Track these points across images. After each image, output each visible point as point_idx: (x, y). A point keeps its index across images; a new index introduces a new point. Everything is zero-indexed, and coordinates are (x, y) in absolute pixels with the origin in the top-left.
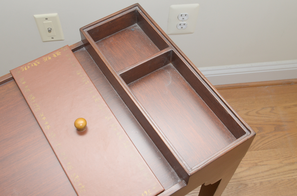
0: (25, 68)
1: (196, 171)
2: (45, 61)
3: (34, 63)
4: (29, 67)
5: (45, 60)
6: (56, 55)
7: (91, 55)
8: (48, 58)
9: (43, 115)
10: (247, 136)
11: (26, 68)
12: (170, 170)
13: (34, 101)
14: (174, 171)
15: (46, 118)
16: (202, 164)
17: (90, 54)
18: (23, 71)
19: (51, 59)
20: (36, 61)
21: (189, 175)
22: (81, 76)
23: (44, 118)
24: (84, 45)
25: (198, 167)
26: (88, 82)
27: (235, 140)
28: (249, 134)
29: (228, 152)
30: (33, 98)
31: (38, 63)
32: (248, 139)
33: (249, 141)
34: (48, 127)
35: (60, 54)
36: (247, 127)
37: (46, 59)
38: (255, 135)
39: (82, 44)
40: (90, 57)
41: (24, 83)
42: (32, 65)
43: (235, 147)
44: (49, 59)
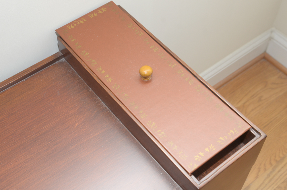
0: (71, 26)
1: (206, 183)
2: (91, 18)
3: (80, 21)
4: (75, 25)
5: (90, 16)
6: (102, 11)
7: (72, 66)
8: (93, 14)
9: (101, 69)
10: (257, 139)
11: (73, 26)
12: (174, 186)
13: (88, 57)
14: (179, 186)
15: (105, 71)
16: (211, 175)
17: (70, 65)
18: (69, 29)
19: (97, 15)
20: (82, 19)
21: (198, 188)
22: (134, 29)
23: (103, 72)
24: (63, 55)
25: (207, 179)
26: (142, 33)
27: (243, 146)
28: (259, 137)
29: (239, 159)
30: (87, 54)
31: (84, 20)
32: (259, 143)
33: (260, 145)
34: (110, 79)
35: (106, 10)
36: (256, 129)
37: (92, 16)
38: (266, 137)
39: (61, 54)
40: (71, 68)
41: (73, 40)
42: (79, 23)
43: (246, 153)
44: (95, 15)
